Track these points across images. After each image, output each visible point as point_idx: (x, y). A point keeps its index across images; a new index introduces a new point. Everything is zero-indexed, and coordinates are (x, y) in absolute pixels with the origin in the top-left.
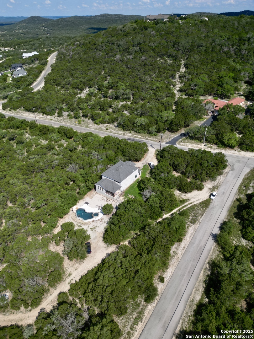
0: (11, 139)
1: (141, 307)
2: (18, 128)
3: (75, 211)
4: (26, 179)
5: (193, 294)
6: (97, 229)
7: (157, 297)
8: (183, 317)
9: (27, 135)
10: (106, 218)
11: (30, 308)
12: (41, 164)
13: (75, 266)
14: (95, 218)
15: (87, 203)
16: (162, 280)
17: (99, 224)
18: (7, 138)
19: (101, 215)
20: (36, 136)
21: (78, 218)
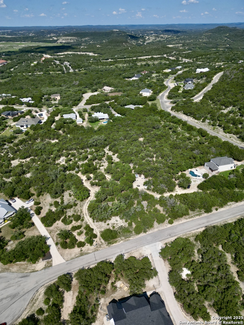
0: (171, 129)
1: (202, 212)
2: (176, 123)
3: (189, 171)
4: (171, 150)
5: (228, 220)
6: (196, 182)
7: (211, 213)
8: (218, 223)
9: (179, 129)
10: (203, 180)
11: (158, 194)
12: (181, 145)
13: (180, 190)
14: (197, 178)
15: (197, 170)
16: (217, 210)
17: (198, 180)
18: (168, 127)
19: (201, 177)
20: (184, 130)
21: (189, 174)
